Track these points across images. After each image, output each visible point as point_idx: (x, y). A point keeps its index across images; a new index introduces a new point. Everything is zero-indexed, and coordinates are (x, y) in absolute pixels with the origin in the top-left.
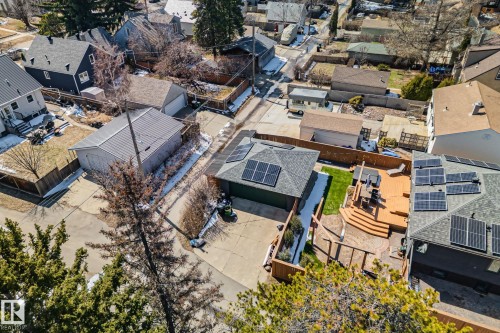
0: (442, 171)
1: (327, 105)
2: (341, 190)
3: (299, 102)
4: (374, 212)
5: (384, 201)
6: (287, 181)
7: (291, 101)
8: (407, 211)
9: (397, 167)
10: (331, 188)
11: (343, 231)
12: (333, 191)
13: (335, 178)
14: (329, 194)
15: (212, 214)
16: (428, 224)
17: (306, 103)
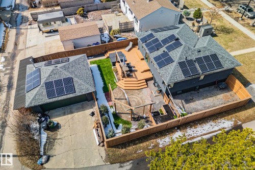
0: (157, 40)
1: (67, 20)
2: (109, 72)
3: (47, 24)
4: (134, 76)
5: (134, 67)
6: (81, 85)
7: (41, 25)
8: (148, 68)
9: (128, 45)
10: (104, 73)
11: (126, 95)
12: (106, 75)
13: (101, 66)
14: (105, 77)
15: (40, 133)
16: (171, 73)
17: (52, 23)
